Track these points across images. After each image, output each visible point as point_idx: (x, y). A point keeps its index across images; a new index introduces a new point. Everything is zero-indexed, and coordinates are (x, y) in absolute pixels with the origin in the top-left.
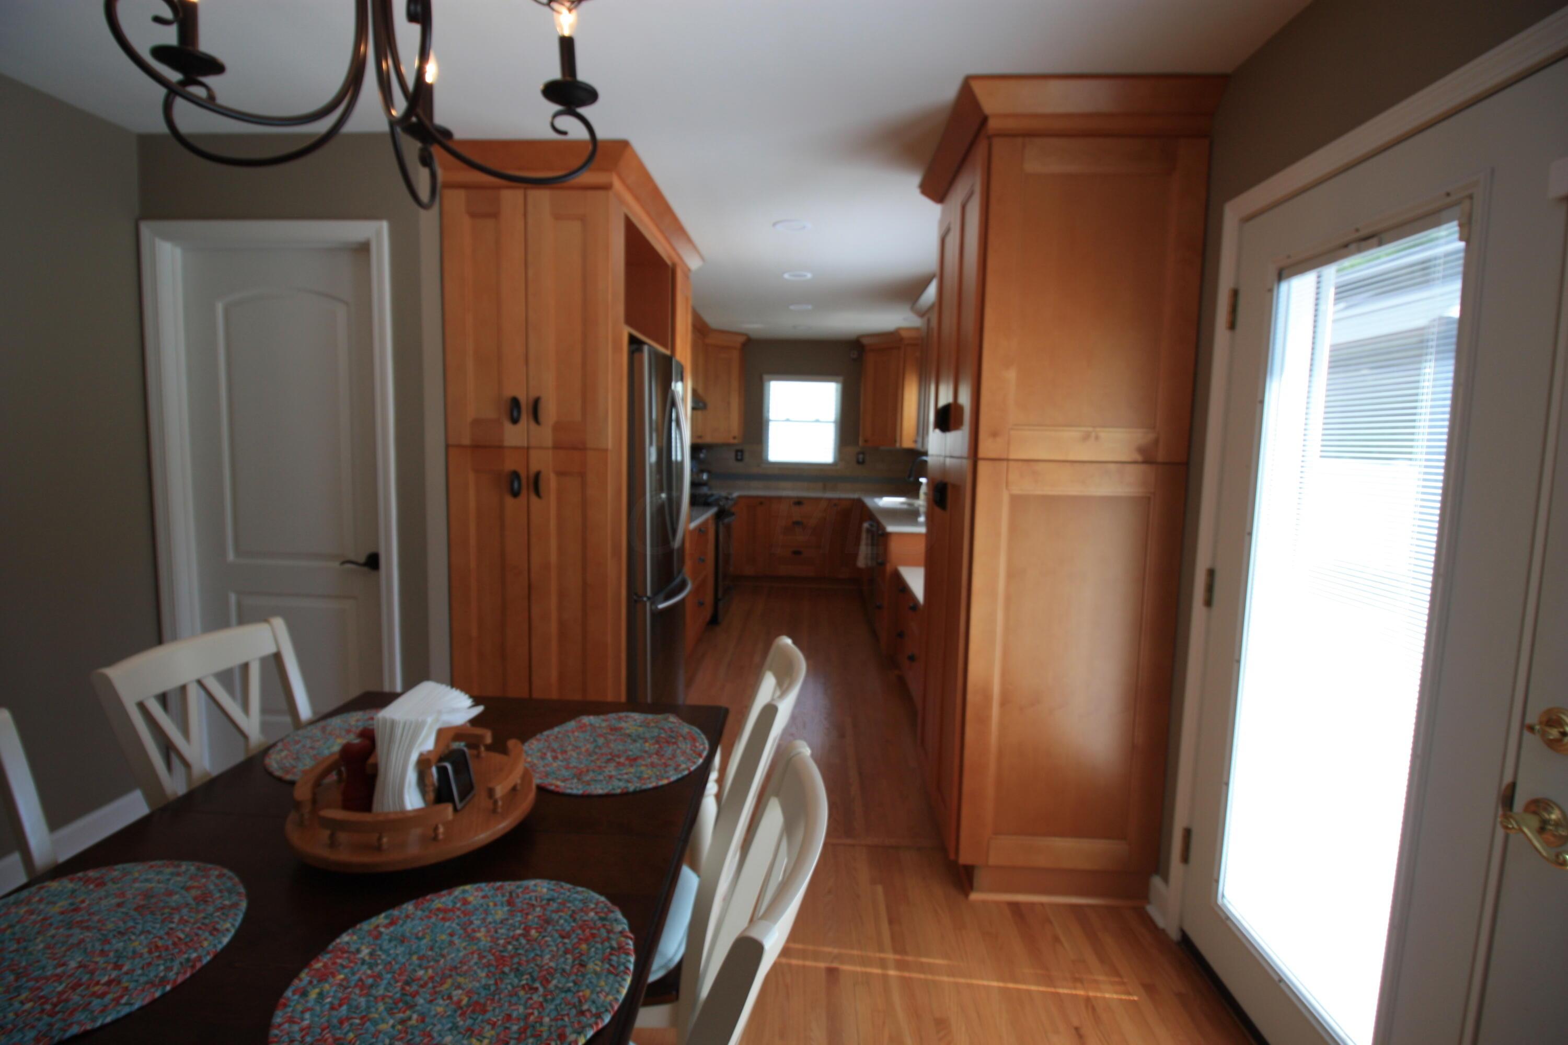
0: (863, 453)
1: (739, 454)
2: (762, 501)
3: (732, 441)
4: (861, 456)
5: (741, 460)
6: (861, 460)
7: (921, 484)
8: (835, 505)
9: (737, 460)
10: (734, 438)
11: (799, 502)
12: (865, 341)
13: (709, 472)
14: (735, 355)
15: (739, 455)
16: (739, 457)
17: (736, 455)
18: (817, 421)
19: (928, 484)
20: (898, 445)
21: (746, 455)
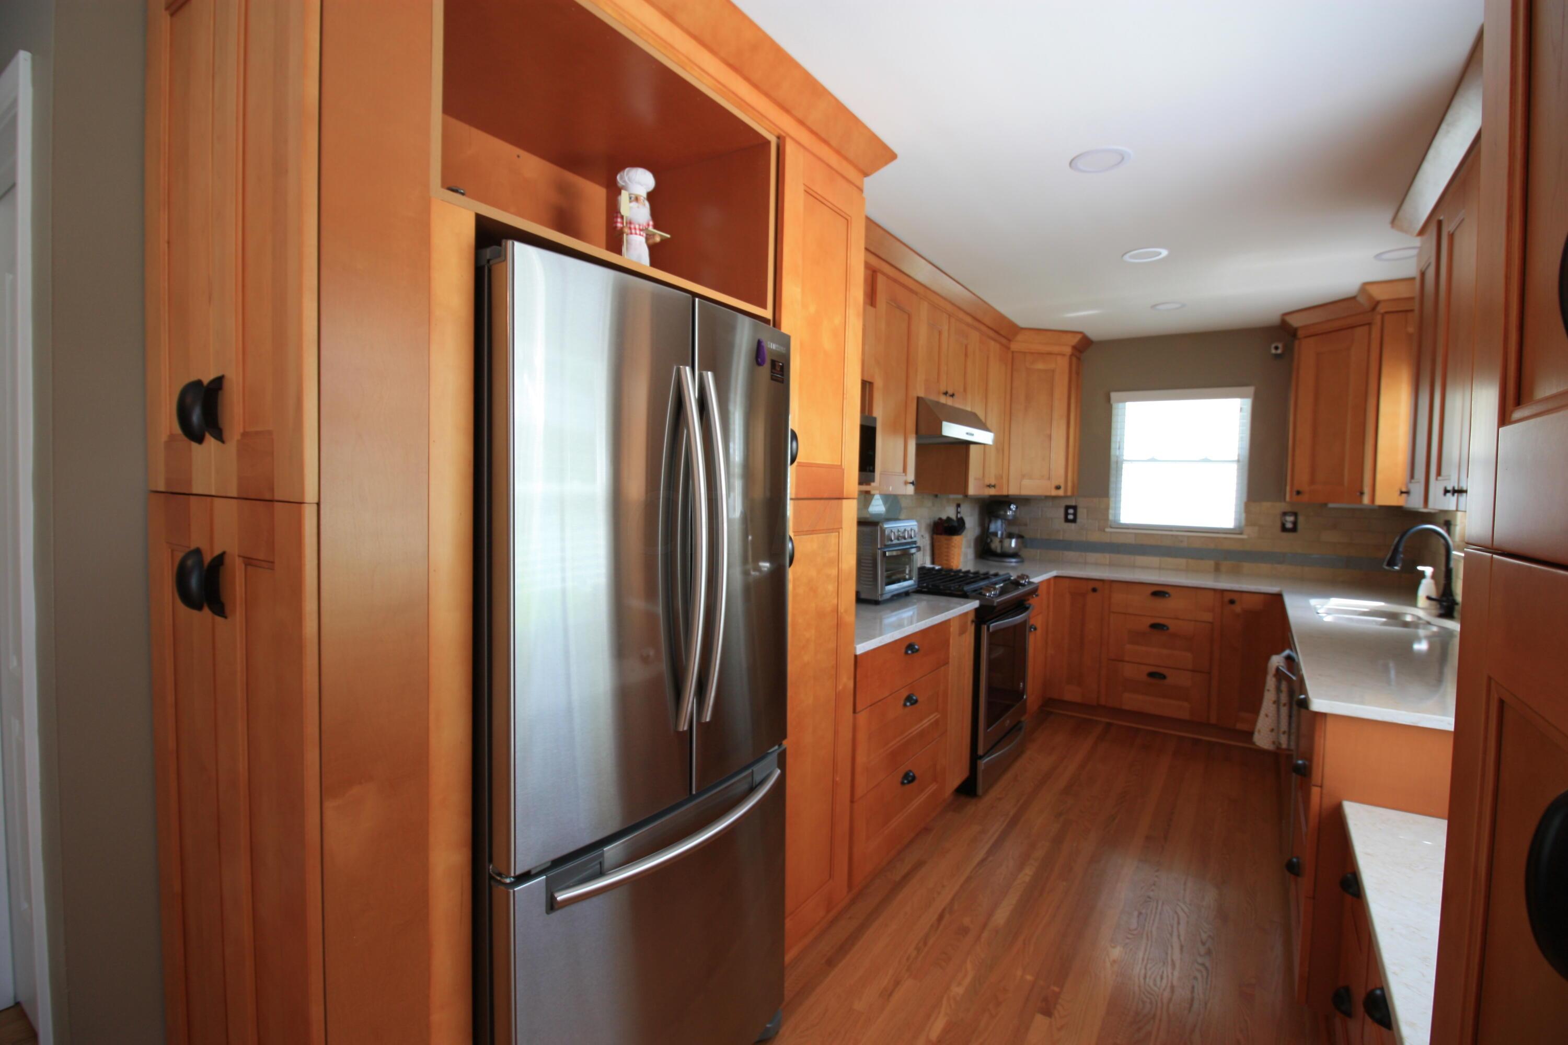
0: (1295, 514)
1: (1071, 511)
2: (1096, 586)
3: (1054, 493)
4: (1290, 519)
5: (1074, 521)
6: (1289, 525)
7: (1422, 575)
8: (1232, 602)
9: (1067, 520)
10: (1058, 488)
11: (1159, 592)
12: (1295, 322)
13: (1020, 537)
14: (1062, 365)
15: (1071, 514)
16: (1071, 517)
17: (1067, 514)
18: (1206, 460)
19: (1434, 576)
20: (1366, 500)
21: (1082, 513)
